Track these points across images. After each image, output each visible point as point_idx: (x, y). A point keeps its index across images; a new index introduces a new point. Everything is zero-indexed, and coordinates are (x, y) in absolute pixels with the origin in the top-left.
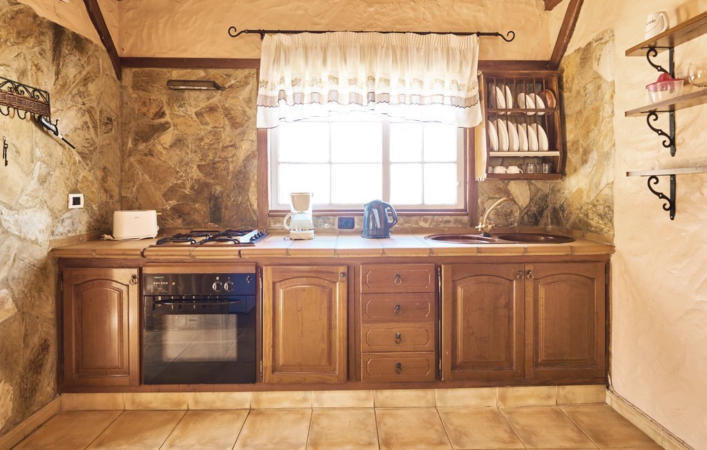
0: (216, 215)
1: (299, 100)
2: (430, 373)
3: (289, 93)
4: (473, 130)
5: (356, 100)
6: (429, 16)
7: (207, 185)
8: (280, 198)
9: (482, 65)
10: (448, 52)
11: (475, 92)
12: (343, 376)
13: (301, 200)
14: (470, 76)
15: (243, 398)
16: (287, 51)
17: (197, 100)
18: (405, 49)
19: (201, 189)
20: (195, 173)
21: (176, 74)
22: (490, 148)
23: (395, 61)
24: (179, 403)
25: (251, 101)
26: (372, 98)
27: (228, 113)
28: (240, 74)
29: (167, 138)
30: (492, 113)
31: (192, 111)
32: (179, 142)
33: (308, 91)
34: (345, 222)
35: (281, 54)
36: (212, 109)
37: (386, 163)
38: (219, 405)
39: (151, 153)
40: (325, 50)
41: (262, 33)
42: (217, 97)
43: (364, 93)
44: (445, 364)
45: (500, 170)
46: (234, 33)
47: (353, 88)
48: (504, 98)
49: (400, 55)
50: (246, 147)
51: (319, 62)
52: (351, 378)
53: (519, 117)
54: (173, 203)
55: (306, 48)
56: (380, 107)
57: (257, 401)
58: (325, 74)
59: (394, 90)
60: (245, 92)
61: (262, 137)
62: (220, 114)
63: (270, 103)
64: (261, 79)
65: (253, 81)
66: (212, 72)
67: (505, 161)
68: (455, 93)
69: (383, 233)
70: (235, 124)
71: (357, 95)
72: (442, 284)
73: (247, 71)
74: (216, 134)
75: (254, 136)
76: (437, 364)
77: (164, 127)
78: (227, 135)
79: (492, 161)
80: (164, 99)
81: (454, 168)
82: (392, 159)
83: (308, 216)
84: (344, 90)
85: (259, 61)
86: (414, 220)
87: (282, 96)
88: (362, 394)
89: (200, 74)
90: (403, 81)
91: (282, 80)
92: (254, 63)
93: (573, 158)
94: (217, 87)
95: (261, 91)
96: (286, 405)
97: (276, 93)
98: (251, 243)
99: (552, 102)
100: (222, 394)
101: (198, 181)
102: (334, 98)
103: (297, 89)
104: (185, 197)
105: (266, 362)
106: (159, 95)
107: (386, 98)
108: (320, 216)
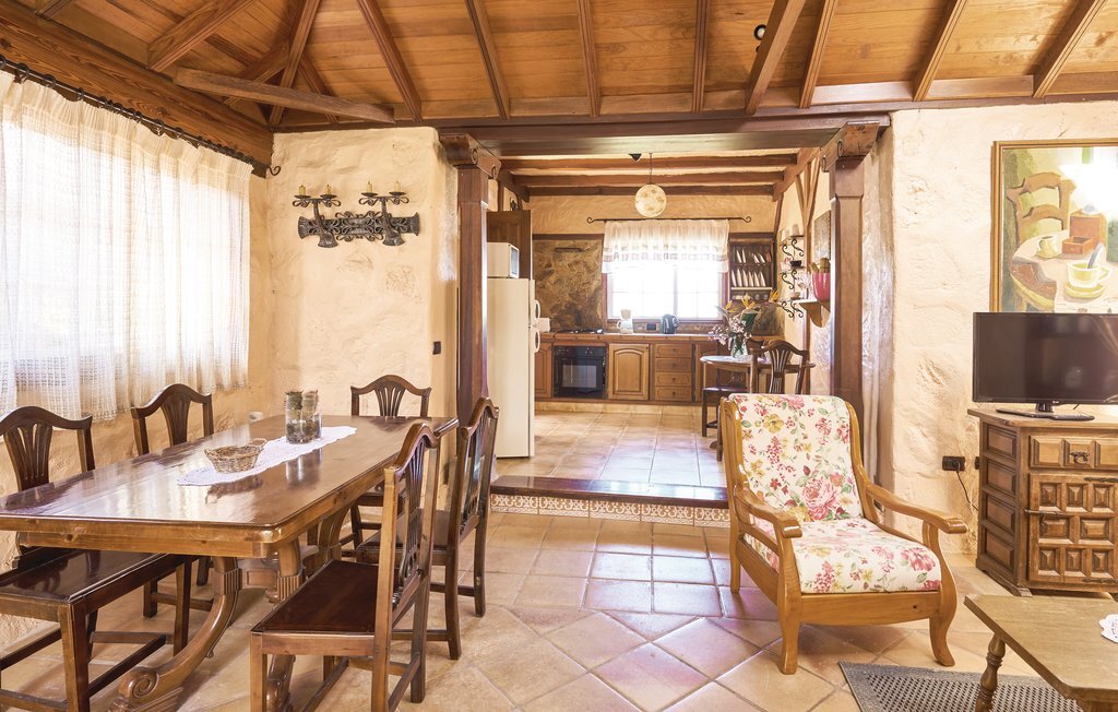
0: (578, 321)
1: (626, 257)
2: (690, 399)
3: (620, 253)
4: (726, 274)
5: (658, 257)
6: (701, 208)
7: (574, 305)
8: (614, 312)
9: (731, 235)
10: (711, 230)
11: (726, 253)
12: (646, 398)
13: (626, 314)
14: (723, 242)
15: (599, 406)
16: (619, 230)
17: (570, 257)
18: (686, 228)
19: (571, 308)
20: (568, 298)
21: (558, 243)
22: (732, 285)
23: (680, 235)
24: (569, 408)
25: (599, 258)
26: (667, 256)
27: (585, 264)
28: (593, 242)
29: (552, 278)
30: (734, 266)
31: (566, 263)
32: (559, 281)
33: (630, 253)
34: (651, 327)
35: (615, 232)
36: (577, 263)
37: (675, 293)
38: (587, 409)
39: (544, 287)
40: (640, 229)
41: (605, 221)
42: (580, 256)
43: (662, 252)
44: (697, 394)
45: (738, 297)
46: (590, 221)
47: (656, 251)
48: (741, 258)
49: (683, 232)
50: (595, 284)
51: (637, 237)
52: (649, 401)
53: (750, 267)
54: (555, 314)
55: (629, 228)
56: (671, 262)
57: (605, 409)
58: (640, 243)
59: (680, 251)
60: (595, 253)
61: (605, 277)
62: (581, 265)
63: (609, 259)
64: (605, 246)
65: (599, 246)
66: (577, 241)
67: (742, 293)
68: (716, 254)
69: (672, 330)
70: (589, 271)
71: (658, 255)
72: (696, 355)
73: (596, 241)
74: (579, 276)
75: (600, 278)
76: (693, 393)
77: (551, 273)
78: (585, 277)
79: (733, 292)
80: (551, 257)
81: (716, 295)
82: (679, 290)
83: (629, 323)
84: (651, 251)
85: (603, 235)
86: (691, 325)
87: (616, 256)
88: (656, 407)
89: (571, 243)
90: (685, 247)
91: (616, 247)
92: (601, 237)
94: (580, 250)
95: (604, 253)
96: (619, 411)
97: (613, 253)
98: (602, 333)
99: (769, 259)
100: (589, 405)
101: (569, 302)
102: (645, 257)
103: (625, 252)
104: (561, 311)
105: (610, 389)
106: (548, 254)
107: (675, 257)
108: (636, 323)
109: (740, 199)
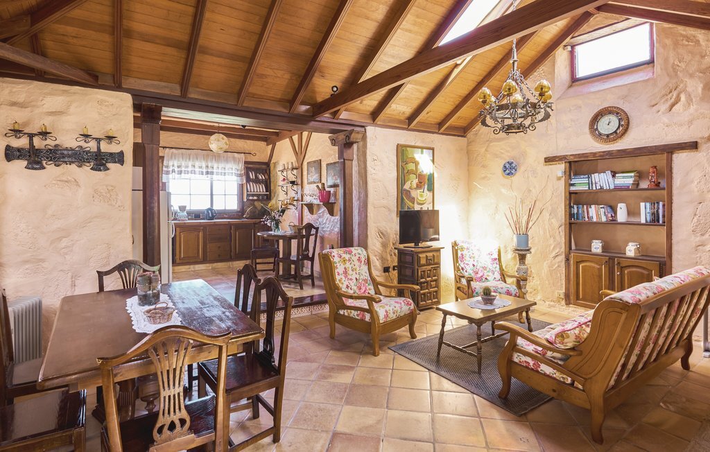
1: (180, 172)
2: (229, 257)
3: (176, 169)
4: (242, 184)
8: (174, 207)
9: (246, 163)
10: (234, 159)
11: (243, 172)
12: (202, 260)
13: (182, 208)
14: (241, 166)
16: (175, 155)
22: (247, 191)
23: (215, 160)
26: (207, 173)
30: (248, 180)
33: (183, 169)
34: (197, 216)
35: (172, 157)
37: (212, 195)
40: (190, 155)
41: (164, 148)
43: (204, 170)
44: (233, 254)
45: (251, 198)
47: (201, 169)
48: (252, 176)
49: (218, 159)
51: (188, 160)
52: (204, 261)
53: (257, 181)
55: (182, 154)
56: (210, 176)
58: (190, 163)
59: (215, 170)
63: (168, 173)
64: (165, 164)
67: (253, 195)
68: (236, 172)
69: (212, 218)
71: (202, 172)
72: (232, 232)
76: (230, 254)
79: (248, 195)
81: (236, 197)
82: (214, 193)
83: (185, 213)
84: (197, 170)
85: (163, 157)
86: (222, 214)
87: (173, 171)
88: (208, 265)
90: (218, 168)
91: (173, 166)
93: (272, 195)
95: (164, 169)
96: (183, 270)
97: (171, 169)
99: (267, 177)
102: (193, 172)
103: (179, 169)
105: (178, 257)
107: (212, 173)
108: (189, 213)
109: (249, 142)
